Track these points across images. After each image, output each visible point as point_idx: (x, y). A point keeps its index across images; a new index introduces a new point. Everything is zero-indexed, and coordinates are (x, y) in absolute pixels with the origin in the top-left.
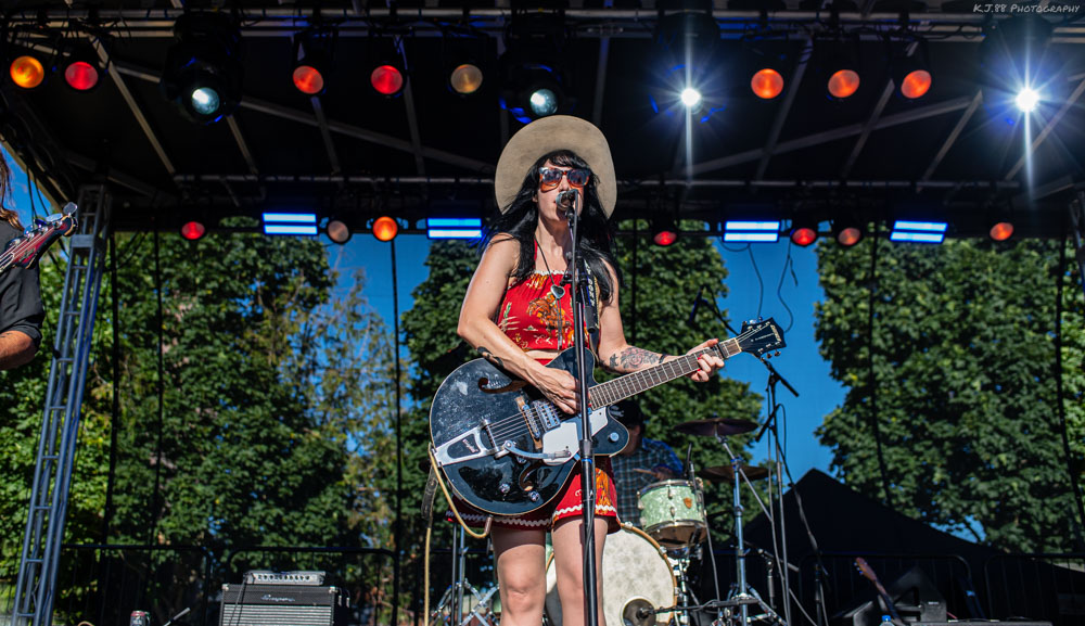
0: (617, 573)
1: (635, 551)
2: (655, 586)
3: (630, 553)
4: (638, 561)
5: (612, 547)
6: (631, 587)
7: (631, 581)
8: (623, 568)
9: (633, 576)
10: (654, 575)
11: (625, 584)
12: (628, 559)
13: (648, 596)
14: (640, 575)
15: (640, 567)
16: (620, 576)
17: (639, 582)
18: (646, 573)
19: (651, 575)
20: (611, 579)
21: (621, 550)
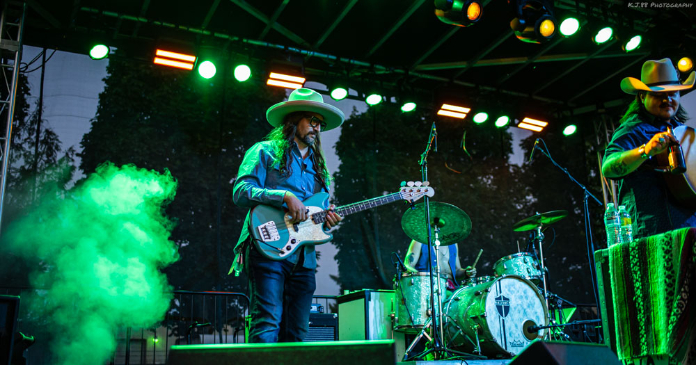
0: (517, 305)
1: (525, 292)
2: (536, 313)
3: (523, 293)
4: (527, 298)
5: (514, 289)
6: (525, 313)
7: (525, 310)
8: (520, 302)
9: (525, 307)
10: (535, 306)
11: (522, 312)
12: (521, 297)
13: (533, 318)
14: (529, 306)
15: (528, 301)
16: (520, 306)
17: (528, 310)
18: (530, 305)
19: (533, 306)
20: (515, 308)
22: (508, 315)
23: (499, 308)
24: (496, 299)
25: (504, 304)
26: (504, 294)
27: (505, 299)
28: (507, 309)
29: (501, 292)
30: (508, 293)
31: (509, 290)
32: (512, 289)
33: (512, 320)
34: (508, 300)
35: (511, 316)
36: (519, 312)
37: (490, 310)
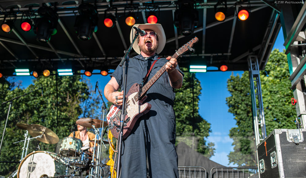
0: (41, 166)
2: (50, 171)
3: (45, 161)
4: (47, 163)
5: (41, 159)
6: (44, 171)
7: (44, 169)
9: (45, 167)
11: (42, 170)
12: (44, 162)
13: (47, 173)
14: (47, 167)
15: (47, 165)
16: (41, 167)
17: (46, 169)
19: (50, 167)
21: (43, 160)
22: (34, 171)
23: (29, 168)
24: (29, 163)
25: (33, 165)
26: (34, 161)
27: (34, 163)
28: (34, 168)
29: (33, 160)
30: (37, 160)
31: (38, 159)
32: (40, 158)
33: (35, 174)
34: (36, 164)
35: (35, 172)
36: (40, 170)
37: (24, 169)
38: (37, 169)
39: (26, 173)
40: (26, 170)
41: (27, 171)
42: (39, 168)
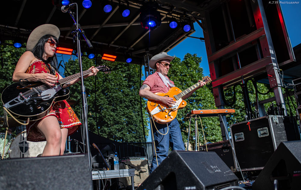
14: (42, 147)
15: (42, 144)
16: (36, 146)
23: (21, 149)
24: (20, 143)
25: (25, 145)
28: (27, 148)
29: (23, 139)
33: (29, 154)
34: (28, 143)
36: (35, 149)
37: (15, 149)
38: (31, 148)
39: (18, 153)
40: (17, 151)
41: (19, 151)
42: (33, 147)
